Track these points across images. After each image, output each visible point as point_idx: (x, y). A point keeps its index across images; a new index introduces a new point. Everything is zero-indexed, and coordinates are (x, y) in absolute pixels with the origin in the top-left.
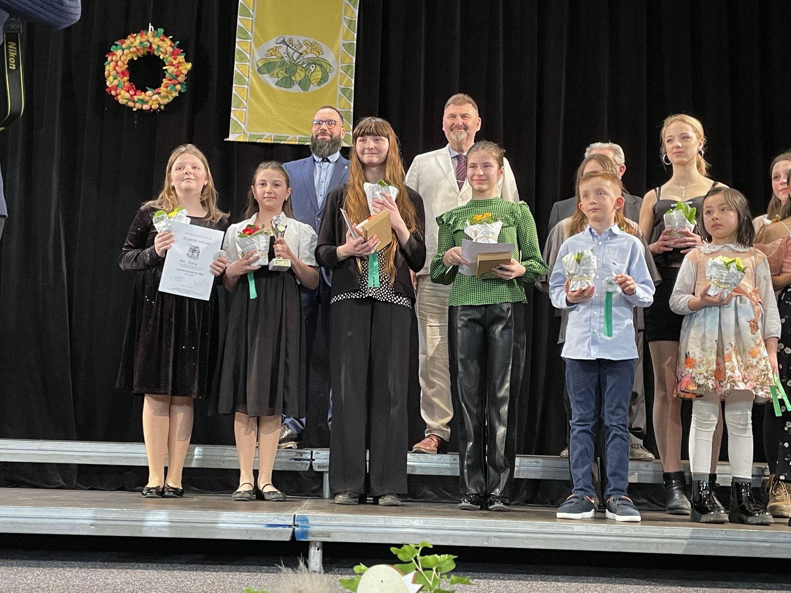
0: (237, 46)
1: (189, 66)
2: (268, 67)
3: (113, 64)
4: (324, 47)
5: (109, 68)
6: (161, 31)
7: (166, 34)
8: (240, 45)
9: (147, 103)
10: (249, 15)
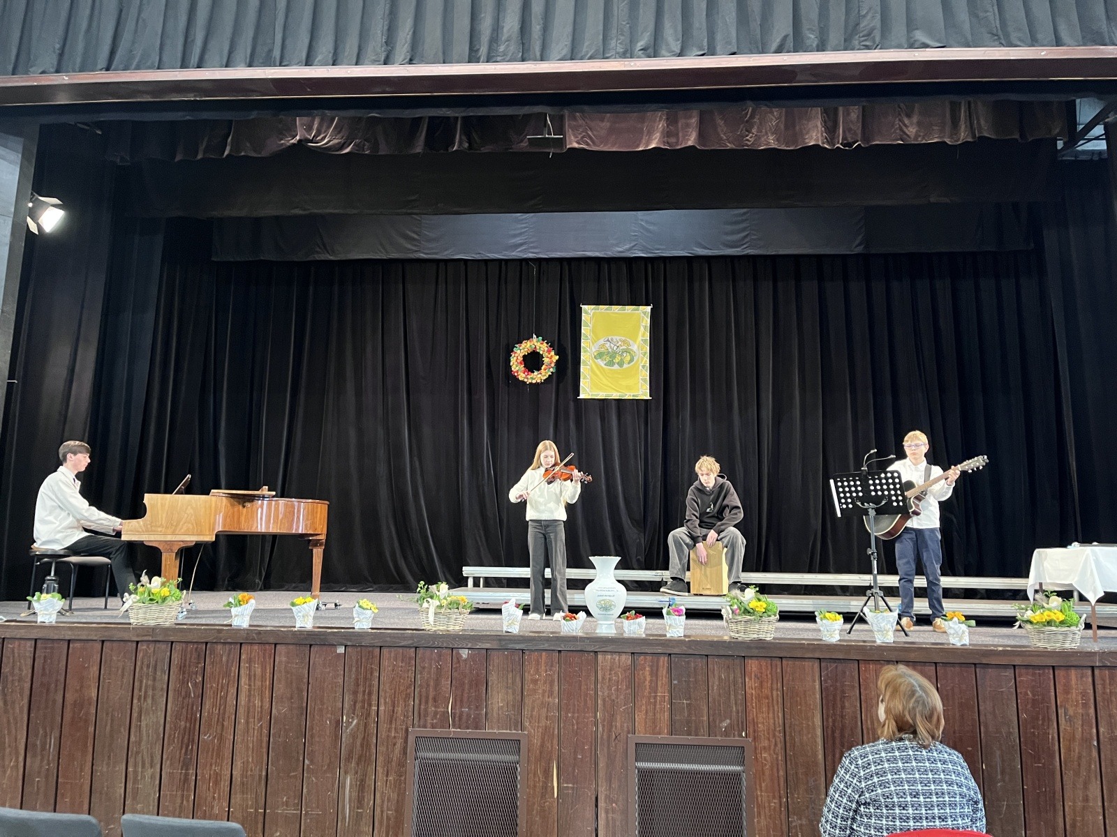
0: (582, 344)
1: (557, 357)
2: (600, 355)
3: (515, 358)
4: (631, 342)
5: (513, 360)
6: (540, 338)
7: (543, 340)
8: (584, 344)
9: (534, 379)
10: (588, 326)
